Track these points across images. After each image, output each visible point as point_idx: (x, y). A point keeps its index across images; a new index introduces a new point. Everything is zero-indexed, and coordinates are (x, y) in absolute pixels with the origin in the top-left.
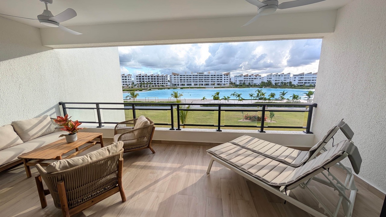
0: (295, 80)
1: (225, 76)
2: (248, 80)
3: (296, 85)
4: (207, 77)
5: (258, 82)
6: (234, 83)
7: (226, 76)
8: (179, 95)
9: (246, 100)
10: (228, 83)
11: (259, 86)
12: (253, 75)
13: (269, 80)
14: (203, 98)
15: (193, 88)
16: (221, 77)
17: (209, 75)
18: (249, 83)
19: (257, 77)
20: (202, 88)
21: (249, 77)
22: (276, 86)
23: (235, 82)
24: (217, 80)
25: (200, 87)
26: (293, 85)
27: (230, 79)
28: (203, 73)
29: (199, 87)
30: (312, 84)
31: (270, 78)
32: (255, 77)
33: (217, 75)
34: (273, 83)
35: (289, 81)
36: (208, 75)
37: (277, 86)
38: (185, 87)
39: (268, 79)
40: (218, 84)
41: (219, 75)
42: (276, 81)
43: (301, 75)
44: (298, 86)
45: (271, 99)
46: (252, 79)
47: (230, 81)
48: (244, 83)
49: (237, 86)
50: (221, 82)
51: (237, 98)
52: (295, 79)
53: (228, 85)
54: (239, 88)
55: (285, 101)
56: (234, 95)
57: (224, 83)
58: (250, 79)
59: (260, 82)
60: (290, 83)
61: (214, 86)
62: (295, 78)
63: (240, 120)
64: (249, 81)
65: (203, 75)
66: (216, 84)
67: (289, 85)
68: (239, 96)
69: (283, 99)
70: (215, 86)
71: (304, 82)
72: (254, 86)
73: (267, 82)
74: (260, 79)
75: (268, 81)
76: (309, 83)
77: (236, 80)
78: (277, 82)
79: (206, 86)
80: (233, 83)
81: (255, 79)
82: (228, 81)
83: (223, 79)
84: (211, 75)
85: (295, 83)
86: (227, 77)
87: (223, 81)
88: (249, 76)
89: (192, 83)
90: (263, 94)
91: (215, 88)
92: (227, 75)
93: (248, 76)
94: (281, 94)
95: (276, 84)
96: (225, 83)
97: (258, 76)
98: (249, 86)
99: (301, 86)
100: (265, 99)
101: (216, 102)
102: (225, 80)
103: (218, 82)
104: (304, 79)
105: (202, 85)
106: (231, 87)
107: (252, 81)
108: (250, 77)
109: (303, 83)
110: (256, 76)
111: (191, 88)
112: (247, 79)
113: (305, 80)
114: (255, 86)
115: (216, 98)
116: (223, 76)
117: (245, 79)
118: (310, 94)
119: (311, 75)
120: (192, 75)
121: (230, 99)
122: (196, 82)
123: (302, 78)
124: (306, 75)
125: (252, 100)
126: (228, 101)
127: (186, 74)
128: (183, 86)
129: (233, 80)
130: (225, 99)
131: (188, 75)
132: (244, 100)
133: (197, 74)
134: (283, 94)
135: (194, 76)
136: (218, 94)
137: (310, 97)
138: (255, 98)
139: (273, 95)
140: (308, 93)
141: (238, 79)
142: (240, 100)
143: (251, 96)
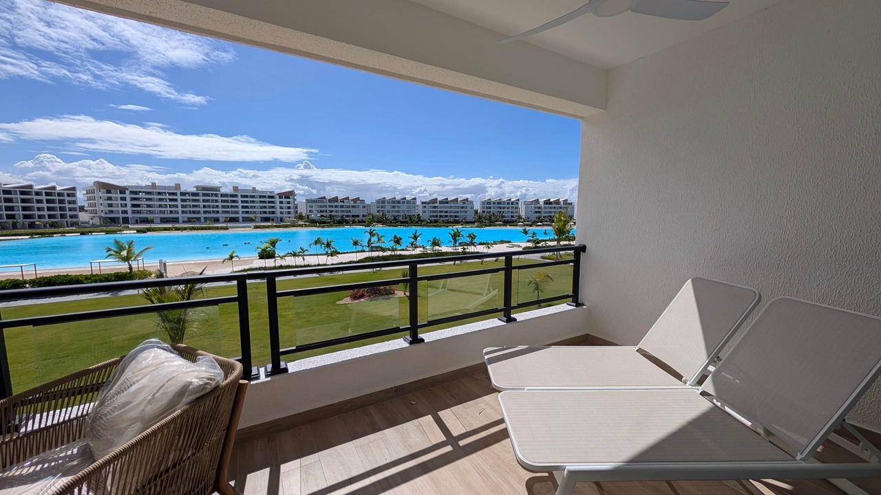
0: (424, 212)
1: (281, 200)
3: (427, 220)
4: (229, 199)
5: (360, 213)
6: (308, 216)
7: (284, 200)
8: (136, 250)
9: (342, 253)
10: (292, 215)
11: (364, 222)
12: (347, 198)
13: (381, 209)
14: (228, 257)
15: (185, 229)
16: (273, 202)
17: (236, 196)
18: (342, 216)
19: (356, 203)
20: (218, 229)
21: (340, 204)
22: (395, 222)
23: (309, 213)
24: (262, 207)
25: (211, 225)
26: (424, 220)
27: (296, 207)
28: (216, 189)
29: (207, 225)
30: (452, 219)
31: (382, 207)
32: (352, 203)
33: (260, 197)
34: (390, 216)
35: (415, 213)
36: (233, 196)
37: (398, 222)
38: (153, 226)
39: (378, 209)
40: (267, 220)
41: (264, 197)
42: (393, 211)
43: (434, 203)
44: (431, 222)
45: (395, 247)
46: (348, 207)
47: (297, 212)
48: (331, 216)
49: (313, 223)
50: (273, 213)
52: (424, 210)
53: (292, 221)
54: (319, 227)
55: (418, 251)
56: (315, 243)
57: (282, 215)
58: (342, 207)
59: (366, 214)
60: (419, 216)
61: (253, 224)
62: (425, 207)
64: (341, 211)
65: (216, 195)
66: (258, 220)
67: (416, 220)
68: (329, 245)
69: (415, 246)
70: (258, 224)
71: (439, 214)
72: (353, 223)
73: (377, 213)
74: (364, 207)
75: (378, 211)
76: (446, 216)
77: (310, 209)
78: (396, 214)
79: (230, 225)
80: (304, 217)
81: (353, 207)
82: (291, 210)
83: (278, 205)
84: (242, 196)
85: (425, 217)
86: (289, 203)
87: (278, 210)
88: (339, 201)
89: (180, 215)
90: (379, 240)
91: (256, 227)
92: (289, 198)
93: (337, 201)
94: (411, 237)
95: (394, 217)
96: (284, 216)
97: (358, 202)
98: (342, 222)
99: (436, 221)
100: (384, 249)
101: (270, 263)
102: (281, 208)
103: (265, 212)
104: (439, 210)
105: (217, 220)
106: (301, 226)
107: (347, 211)
108: (342, 204)
109: (437, 216)
110: (355, 201)
111: (176, 229)
112: (336, 206)
113: (441, 212)
114: (355, 222)
115: (265, 255)
116: (277, 200)
117: (332, 206)
118: (455, 236)
119: (447, 203)
120: (179, 194)
121: (306, 253)
122: (194, 212)
123: (435, 207)
124: (441, 202)
125: (356, 252)
126: (304, 259)
127: (155, 191)
128: (148, 226)
129: (303, 210)
130: (295, 255)
131: (165, 193)
132: (339, 253)
133: (194, 190)
134: (415, 238)
135: (187, 197)
136: (273, 243)
137: (455, 241)
138: (363, 248)
139: (397, 240)
140: (452, 233)
141: (315, 207)
142: (332, 255)
143: (355, 243)
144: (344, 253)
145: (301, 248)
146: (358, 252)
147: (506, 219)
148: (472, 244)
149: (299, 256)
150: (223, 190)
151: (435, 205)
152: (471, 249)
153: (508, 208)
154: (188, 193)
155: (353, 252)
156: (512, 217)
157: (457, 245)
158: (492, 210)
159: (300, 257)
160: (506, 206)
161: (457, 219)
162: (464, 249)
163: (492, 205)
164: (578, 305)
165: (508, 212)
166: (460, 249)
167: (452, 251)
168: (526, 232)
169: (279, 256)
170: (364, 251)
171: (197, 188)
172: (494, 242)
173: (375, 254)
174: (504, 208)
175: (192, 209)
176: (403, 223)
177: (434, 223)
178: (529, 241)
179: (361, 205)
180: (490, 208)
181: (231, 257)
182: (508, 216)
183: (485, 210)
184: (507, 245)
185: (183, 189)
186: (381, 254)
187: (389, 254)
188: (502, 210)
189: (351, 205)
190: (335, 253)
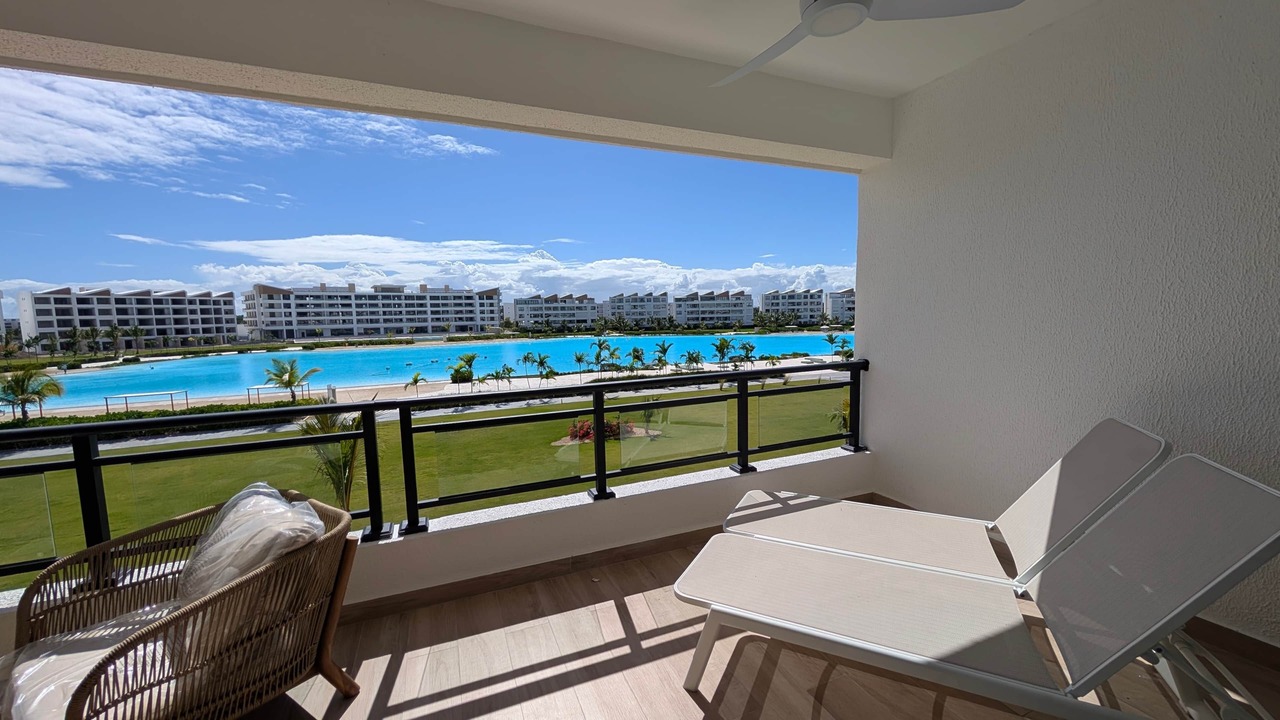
0: (679, 313)
1: (482, 301)
2: (560, 312)
3: (684, 325)
4: (416, 302)
5: (587, 317)
6: (517, 323)
7: (485, 301)
8: (300, 372)
9: (561, 374)
10: (497, 322)
12: (570, 297)
13: (617, 311)
14: (411, 380)
15: (361, 344)
16: (471, 305)
17: (424, 298)
18: (563, 322)
19: (582, 303)
20: (401, 342)
21: (560, 305)
22: (638, 328)
23: (518, 319)
24: (457, 312)
25: (392, 338)
26: (678, 325)
27: (502, 311)
28: (399, 289)
29: (388, 339)
30: (720, 322)
31: (619, 308)
33: (455, 298)
34: (630, 320)
35: (666, 315)
36: (421, 298)
38: (322, 340)
39: (614, 311)
40: (463, 329)
41: (460, 298)
42: (635, 314)
43: (693, 300)
44: (689, 328)
46: (571, 308)
47: (502, 317)
48: (547, 323)
49: (524, 332)
50: (471, 319)
52: (679, 310)
53: (496, 330)
54: (532, 337)
55: (668, 370)
57: (483, 323)
58: (563, 308)
59: (595, 318)
60: (671, 319)
61: (445, 336)
62: (680, 306)
63: (556, 441)
64: (562, 315)
65: (399, 298)
66: (452, 329)
67: (668, 325)
68: (542, 363)
69: (663, 363)
70: (452, 335)
71: (700, 316)
72: (579, 330)
73: (611, 317)
74: (593, 308)
75: (613, 314)
76: (711, 319)
77: (521, 313)
78: (639, 317)
79: (416, 337)
80: (511, 324)
81: (579, 308)
82: (495, 315)
83: (478, 309)
84: (432, 298)
85: (680, 320)
86: (492, 305)
87: (478, 316)
88: (559, 301)
89: (355, 326)
90: (612, 354)
91: (450, 340)
92: (490, 298)
93: (556, 301)
94: (658, 349)
95: (636, 322)
96: (486, 323)
97: (585, 301)
98: (563, 330)
99: (696, 327)
101: (465, 389)
102: (482, 312)
103: (461, 319)
104: (700, 309)
105: (400, 331)
106: (508, 337)
107: (570, 315)
108: (563, 304)
109: (698, 319)
110: (580, 300)
111: (351, 344)
112: (555, 309)
113: (703, 312)
114: (581, 329)
115: (460, 378)
116: (477, 301)
117: (549, 309)
118: (722, 349)
119: (713, 299)
120: (353, 298)
121: (513, 374)
122: (372, 321)
123: (694, 306)
124: (703, 298)
125: (580, 373)
126: (509, 383)
127: (325, 294)
128: (316, 340)
129: (510, 315)
130: (497, 377)
131: (337, 297)
132: (557, 374)
133: (371, 291)
134: (664, 351)
135: (363, 301)
136: (470, 361)
137: (723, 356)
138: (591, 367)
139: (637, 355)
140: (718, 343)
141: (527, 310)
142: (547, 377)
143: (579, 360)
144: (565, 374)
145: (506, 367)
146: (584, 372)
147: (802, 321)
148: (748, 358)
149: (502, 378)
150: (407, 291)
151: (695, 302)
152: (747, 367)
153: (806, 304)
154: (365, 296)
155: (577, 373)
156: (812, 317)
157: (726, 359)
158: (780, 308)
159: (505, 380)
160: (803, 300)
161: (727, 322)
162: (736, 366)
163: (781, 301)
164: (858, 449)
165: (806, 310)
166: (730, 367)
167: (719, 369)
168: (831, 340)
169: (478, 379)
170: (593, 371)
171: (375, 288)
172: (783, 355)
173: (607, 375)
174: (799, 304)
175: (369, 317)
176: (649, 330)
177: (693, 328)
178: (837, 353)
179: (590, 306)
181: (416, 381)
182: (805, 316)
183: (770, 308)
185: (358, 291)
186: (615, 374)
187: (626, 374)
188: (796, 307)
189: (575, 306)
190: (551, 374)
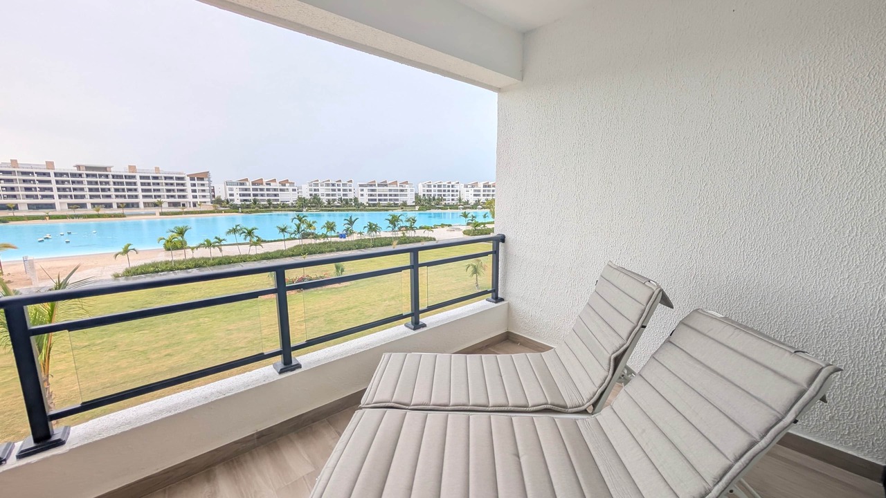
0: (362, 195)
1: (193, 182)
2: (265, 192)
3: (365, 204)
4: (124, 180)
5: (289, 197)
6: (228, 202)
7: (196, 182)
9: (268, 242)
10: (208, 200)
11: (295, 207)
12: (274, 181)
13: (313, 193)
15: (64, 217)
16: (183, 185)
17: (134, 177)
18: (269, 200)
19: (285, 185)
20: (110, 216)
21: (266, 187)
22: (330, 207)
23: (229, 198)
24: (168, 191)
25: (101, 212)
26: (362, 204)
27: (213, 191)
28: (105, 169)
29: (96, 213)
30: (392, 202)
31: (315, 190)
32: (279, 187)
33: (166, 178)
34: (324, 199)
35: (352, 197)
36: (130, 177)
37: (333, 206)
38: (17, 214)
39: (311, 192)
40: (175, 205)
41: (171, 178)
42: (328, 195)
43: (371, 185)
44: (369, 206)
45: (329, 234)
46: (275, 190)
47: (214, 196)
48: (255, 201)
49: (235, 208)
50: (184, 197)
51: (245, 239)
52: (362, 193)
53: (209, 207)
54: (242, 212)
55: (355, 237)
56: (234, 231)
57: (195, 200)
58: (268, 190)
59: (296, 198)
60: (356, 199)
61: (157, 210)
62: (362, 190)
64: (268, 195)
65: (107, 176)
66: (165, 205)
67: (353, 204)
68: (250, 233)
69: (352, 233)
70: (164, 210)
71: (378, 198)
72: (282, 207)
73: (309, 197)
74: (294, 190)
75: (311, 195)
76: (385, 200)
77: (231, 192)
78: (331, 198)
79: (126, 211)
80: (223, 202)
81: (281, 190)
82: (207, 194)
83: (189, 188)
84: (142, 178)
85: (364, 200)
86: (203, 185)
87: (189, 194)
88: (264, 184)
89: (56, 201)
90: (310, 226)
91: (162, 214)
92: (202, 179)
93: (262, 184)
94: (347, 222)
95: (329, 202)
96: (198, 200)
97: (287, 185)
98: (270, 207)
99: (374, 205)
100: (316, 237)
101: (178, 256)
102: (194, 191)
103: (172, 196)
104: (377, 193)
105: (109, 206)
106: (221, 212)
107: (276, 195)
108: (268, 187)
109: (375, 200)
110: (283, 184)
111: (51, 217)
112: (261, 190)
113: (380, 195)
114: (284, 206)
115: (171, 246)
116: (188, 182)
117: (256, 190)
118: (394, 221)
119: (386, 185)
120: (52, 175)
121: (223, 243)
122: (76, 197)
123: (373, 190)
124: (379, 185)
125: (285, 240)
126: (221, 250)
127: (16, 170)
128: (10, 214)
129: (221, 193)
130: (209, 245)
131: (32, 173)
132: (265, 241)
133: (75, 171)
134: (351, 223)
135: (64, 178)
136: (181, 233)
137: (395, 226)
138: (293, 236)
139: (331, 227)
140: (390, 218)
141: (236, 190)
142: (255, 244)
143: (283, 230)
144: (272, 241)
145: (216, 238)
146: (288, 239)
147: (447, 202)
148: (412, 228)
149: (214, 247)
150: (114, 171)
151: (373, 188)
152: (410, 234)
153: (449, 191)
154: (67, 174)
155: (281, 240)
156: (453, 200)
157: (397, 229)
158: (432, 193)
159: (217, 249)
160: (447, 189)
161: (396, 202)
162: (404, 234)
163: (433, 188)
164: (497, 299)
165: (449, 195)
166: (400, 234)
167: (392, 236)
168: (465, 216)
169: (189, 248)
170: (295, 239)
171: (79, 167)
172: (435, 226)
173: (307, 241)
174: (444, 191)
175: (73, 193)
176: (338, 208)
177: (373, 206)
178: (468, 224)
179: (291, 188)
180: (431, 191)
181: (126, 251)
182: (449, 200)
183: (426, 193)
184: (448, 228)
185: (58, 169)
186: (313, 241)
187: (322, 241)
188: (443, 193)
189: (279, 188)
190: (260, 242)
